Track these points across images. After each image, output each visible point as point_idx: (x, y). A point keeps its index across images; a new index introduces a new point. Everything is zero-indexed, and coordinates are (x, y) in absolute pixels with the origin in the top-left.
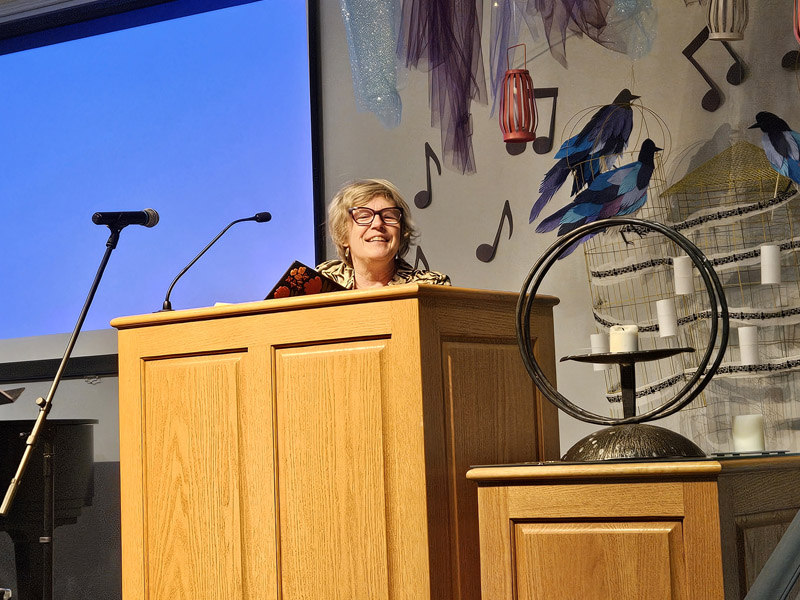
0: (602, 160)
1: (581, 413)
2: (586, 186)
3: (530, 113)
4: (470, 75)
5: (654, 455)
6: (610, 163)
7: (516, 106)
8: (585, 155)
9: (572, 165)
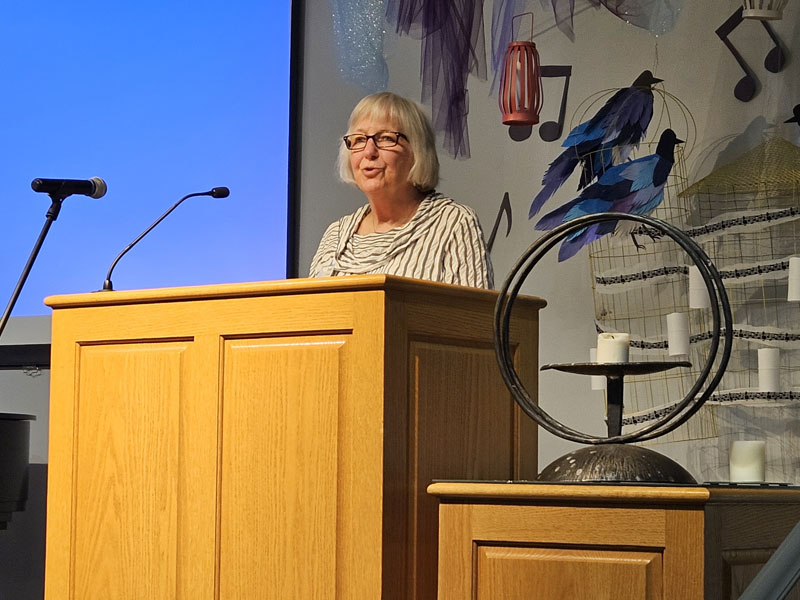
0: (615, 151)
1: (561, 429)
2: (596, 180)
4: (468, 45)
5: (638, 479)
7: (518, 83)
8: (596, 144)
9: (580, 155)
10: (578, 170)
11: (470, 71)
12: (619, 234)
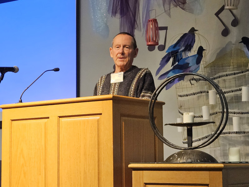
0: (183, 53)
1: (172, 145)
2: (177, 63)
3: (157, 35)
4: (135, 20)
5: (199, 161)
6: (186, 54)
7: (152, 32)
8: (177, 52)
9: (172, 55)
10: (171, 60)
11: (135, 29)
12: (185, 81)
